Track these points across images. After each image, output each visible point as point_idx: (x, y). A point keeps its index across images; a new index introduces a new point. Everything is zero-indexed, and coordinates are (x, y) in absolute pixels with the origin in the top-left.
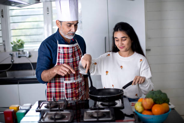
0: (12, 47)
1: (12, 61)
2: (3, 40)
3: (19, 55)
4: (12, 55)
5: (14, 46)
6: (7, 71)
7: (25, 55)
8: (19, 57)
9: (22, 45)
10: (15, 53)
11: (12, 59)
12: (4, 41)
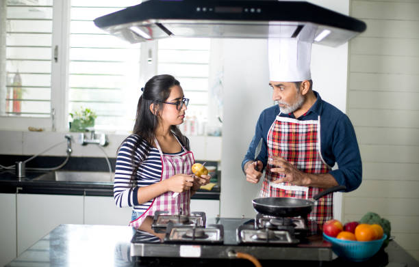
0: (70, 123)
1: (68, 151)
2: (51, 106)
3: (85, 141)
4: (69, 139)
5: (76, 121)
6: (57, 170)
7: (97, 141)
8: (85, 144)
9: (91, 120)
10: (75, 136)
11: (70, 146)
12: (53, 110)
